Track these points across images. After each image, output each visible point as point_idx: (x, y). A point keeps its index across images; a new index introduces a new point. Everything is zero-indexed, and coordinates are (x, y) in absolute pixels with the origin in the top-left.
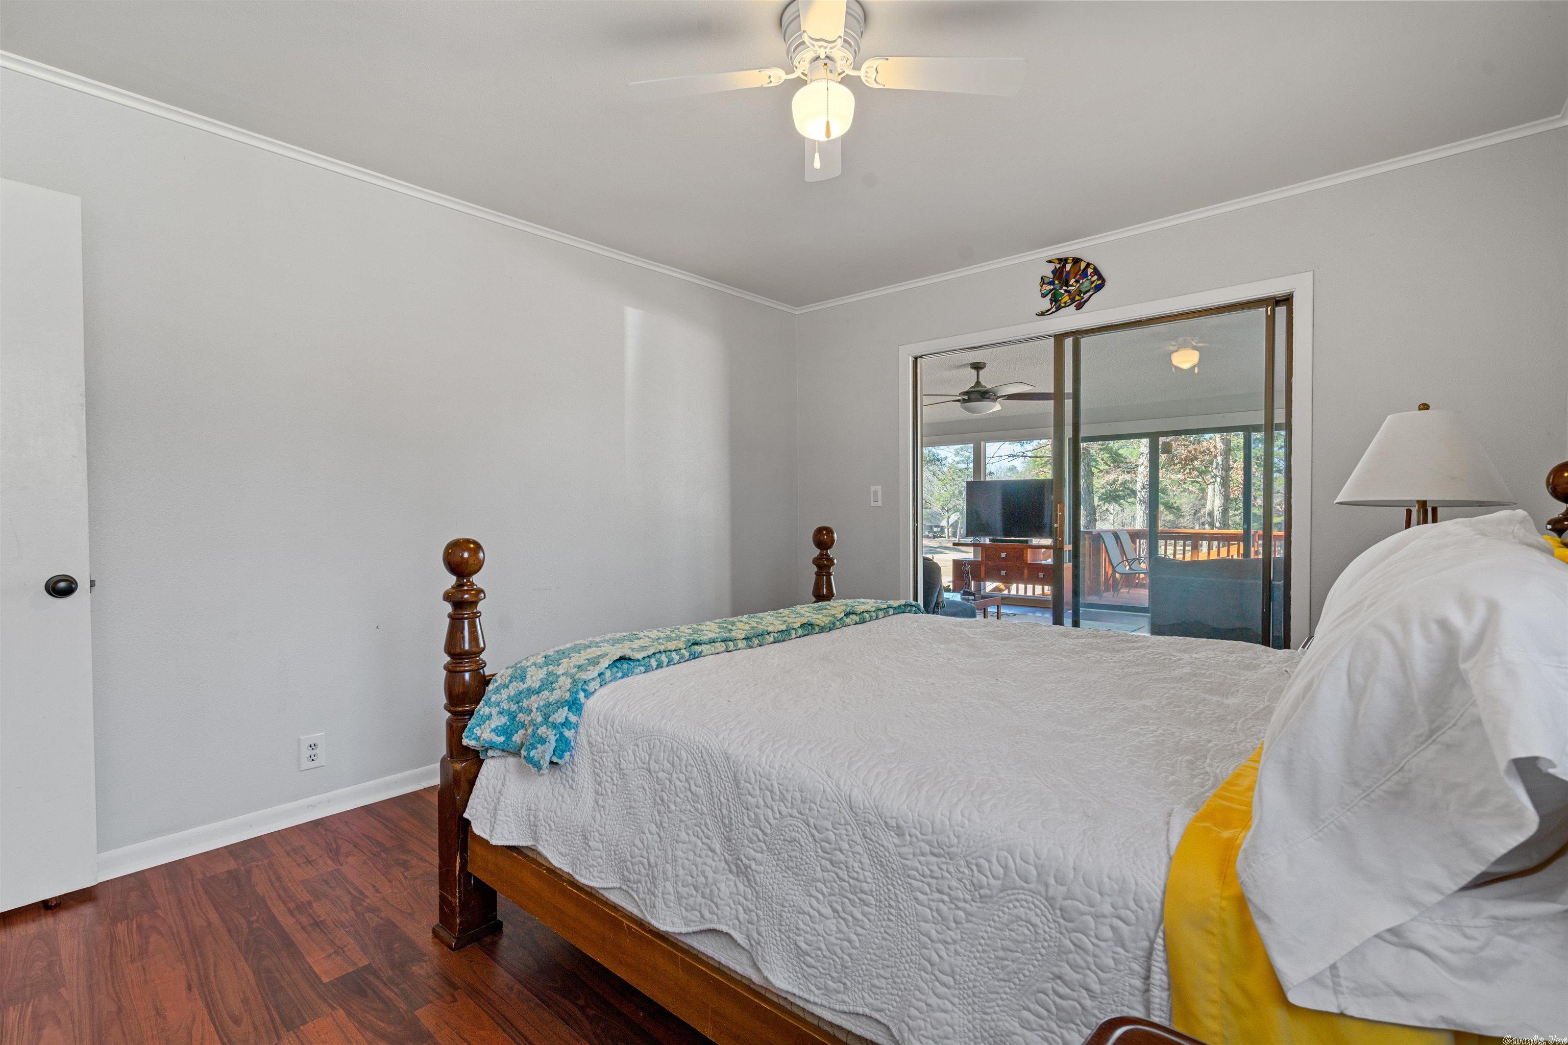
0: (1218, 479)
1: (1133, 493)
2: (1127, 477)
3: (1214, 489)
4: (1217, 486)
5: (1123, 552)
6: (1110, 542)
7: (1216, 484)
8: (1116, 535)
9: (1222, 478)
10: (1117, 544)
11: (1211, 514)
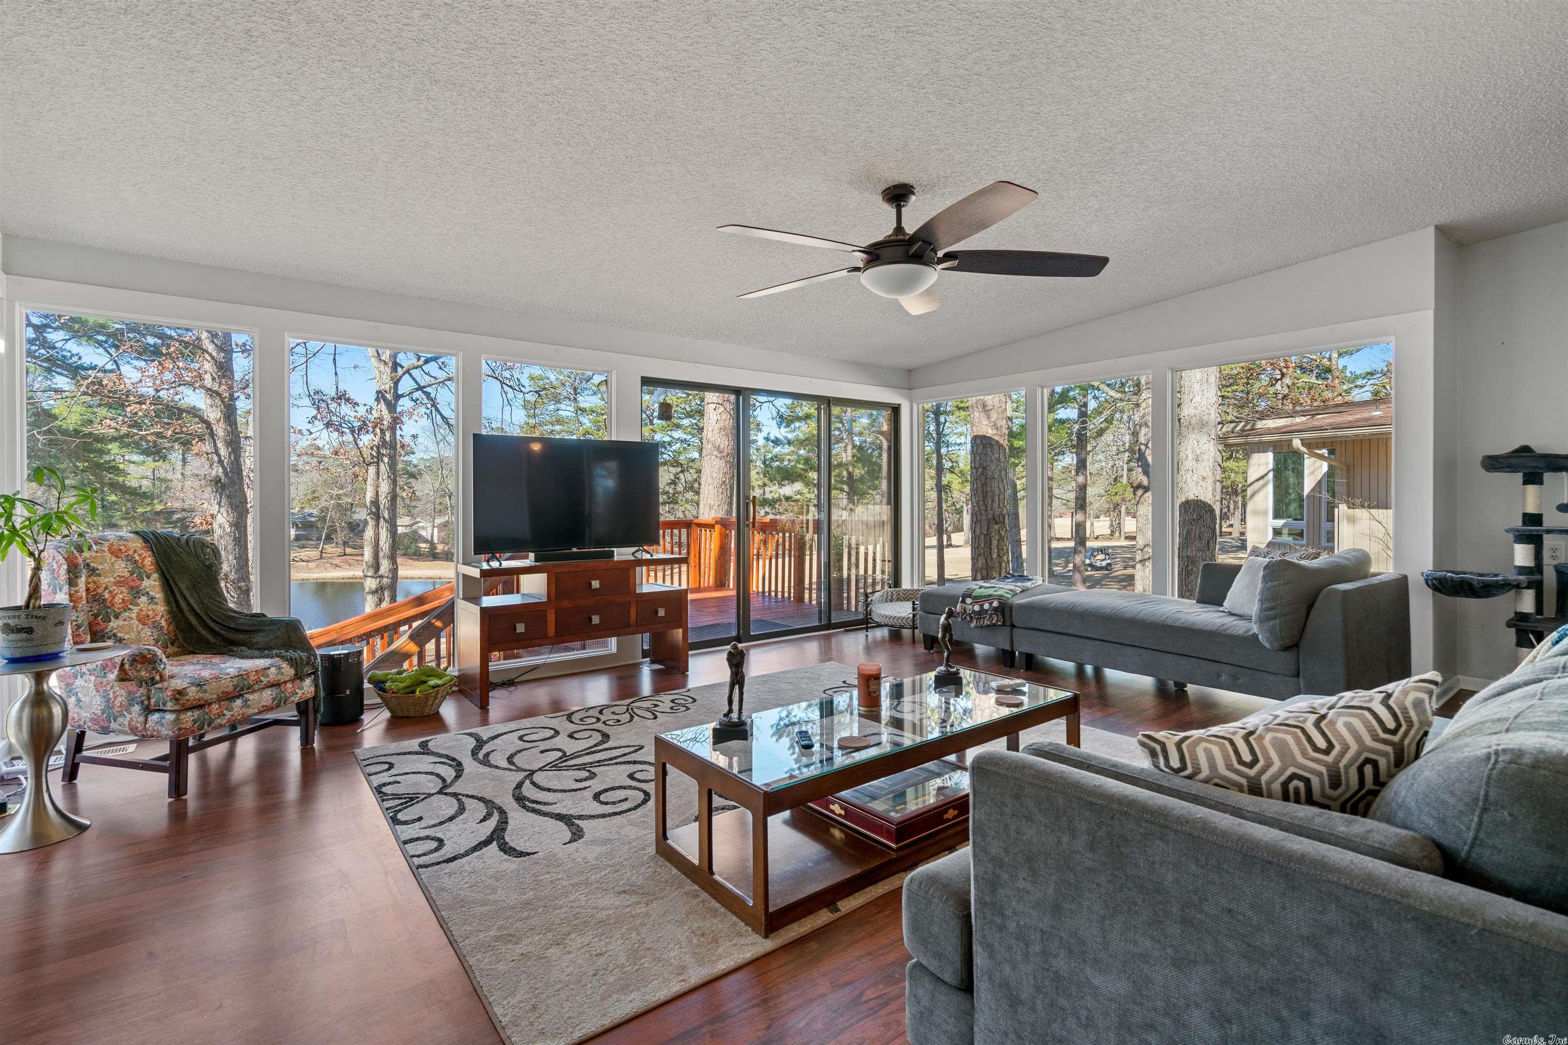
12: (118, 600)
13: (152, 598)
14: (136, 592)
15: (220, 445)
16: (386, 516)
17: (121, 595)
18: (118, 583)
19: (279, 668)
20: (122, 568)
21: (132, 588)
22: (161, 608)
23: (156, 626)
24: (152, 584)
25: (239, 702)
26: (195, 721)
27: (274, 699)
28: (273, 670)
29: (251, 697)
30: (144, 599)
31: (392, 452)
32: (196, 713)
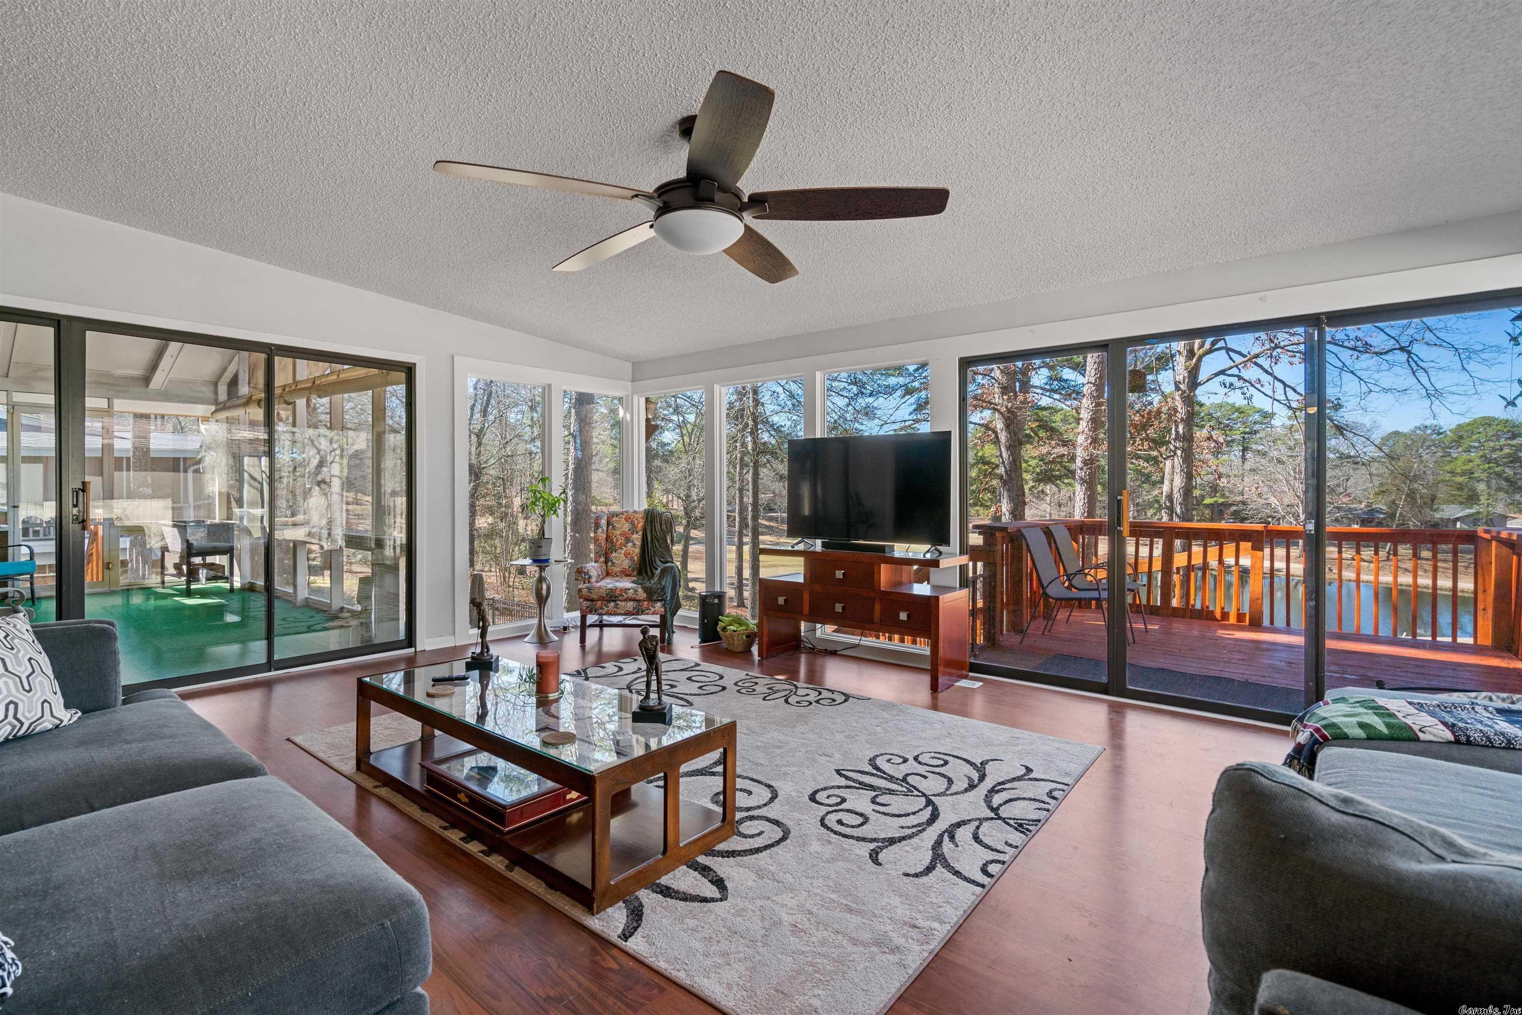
0: (1179, 452)
1: (1072, 473)
2: (1062, 450)
3: (1173, 467)
4: (1178, 461)
5: (1059, 558)
6: (1036, 542)
7: (1176, 458)
8: (1048, 532)
9: (1184, 450)
10: (1049, 544)
11: (1170, 497)
12: (618, 543)
13: (635, 544)
14: (628, 540)
15: (1003, 449)
16: (1179, 511)
17: (621, 540)
18: (622, 535)
19: (636, 591)
20: (626, 527)
21: (627, 538)
22: (637, 550)
23: (632, 559)
24: (637, 538)
25: (612, 604)
26: (587, 607)
27: (634, 609)
28: (632, 591)
29: (620, 603)
30: (630, 544)
31: (1186, 445)
32: (589, 603)
